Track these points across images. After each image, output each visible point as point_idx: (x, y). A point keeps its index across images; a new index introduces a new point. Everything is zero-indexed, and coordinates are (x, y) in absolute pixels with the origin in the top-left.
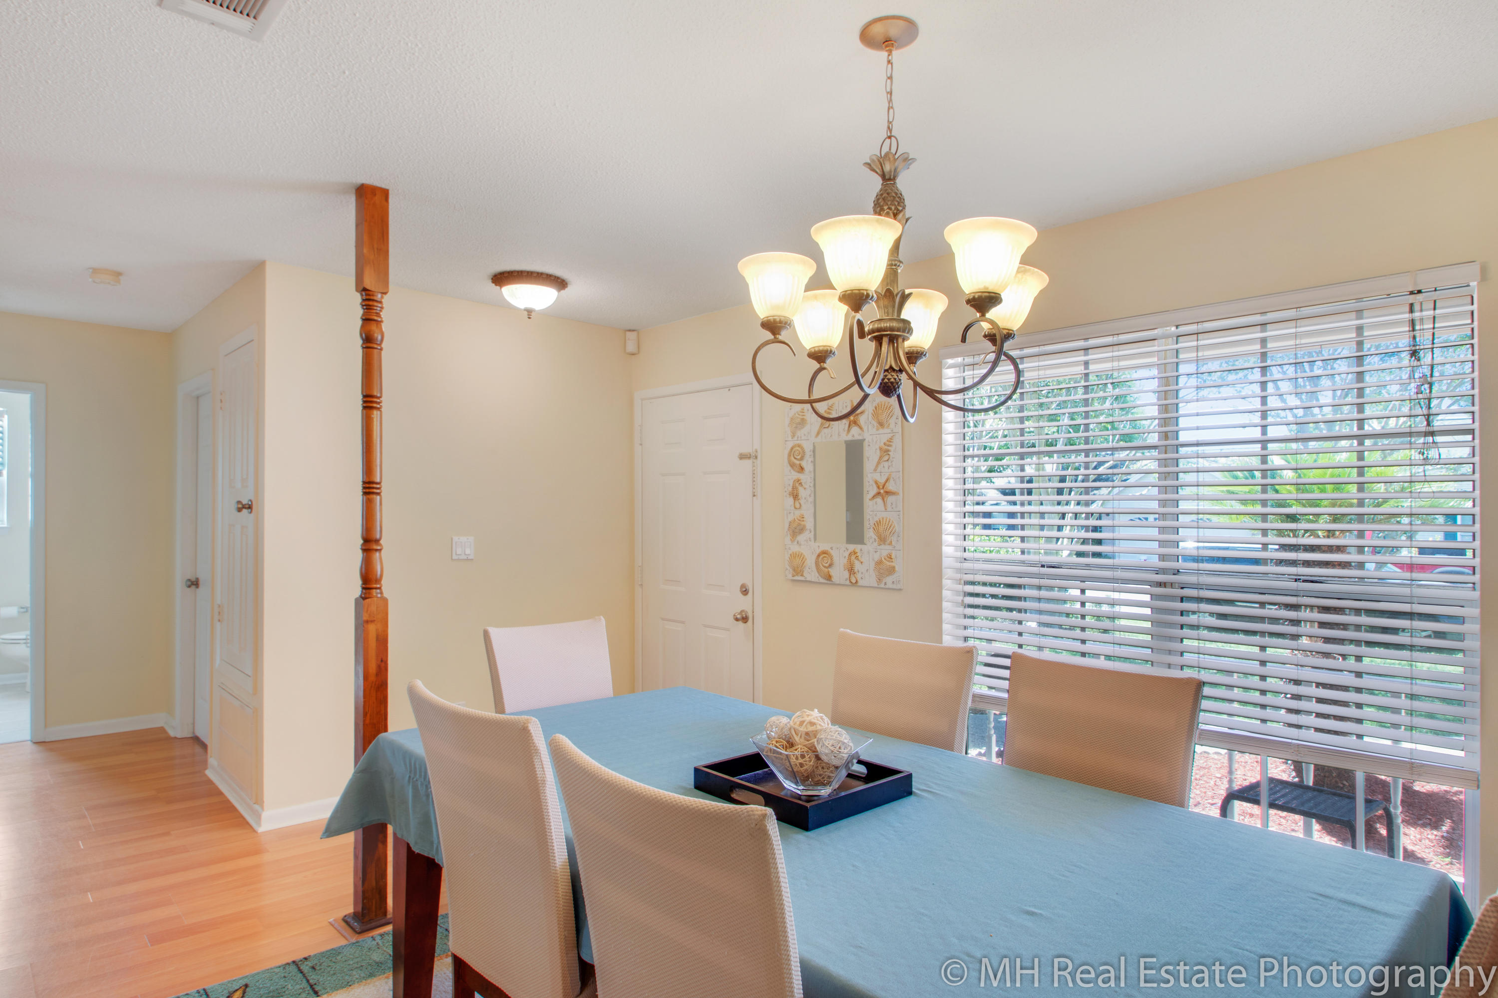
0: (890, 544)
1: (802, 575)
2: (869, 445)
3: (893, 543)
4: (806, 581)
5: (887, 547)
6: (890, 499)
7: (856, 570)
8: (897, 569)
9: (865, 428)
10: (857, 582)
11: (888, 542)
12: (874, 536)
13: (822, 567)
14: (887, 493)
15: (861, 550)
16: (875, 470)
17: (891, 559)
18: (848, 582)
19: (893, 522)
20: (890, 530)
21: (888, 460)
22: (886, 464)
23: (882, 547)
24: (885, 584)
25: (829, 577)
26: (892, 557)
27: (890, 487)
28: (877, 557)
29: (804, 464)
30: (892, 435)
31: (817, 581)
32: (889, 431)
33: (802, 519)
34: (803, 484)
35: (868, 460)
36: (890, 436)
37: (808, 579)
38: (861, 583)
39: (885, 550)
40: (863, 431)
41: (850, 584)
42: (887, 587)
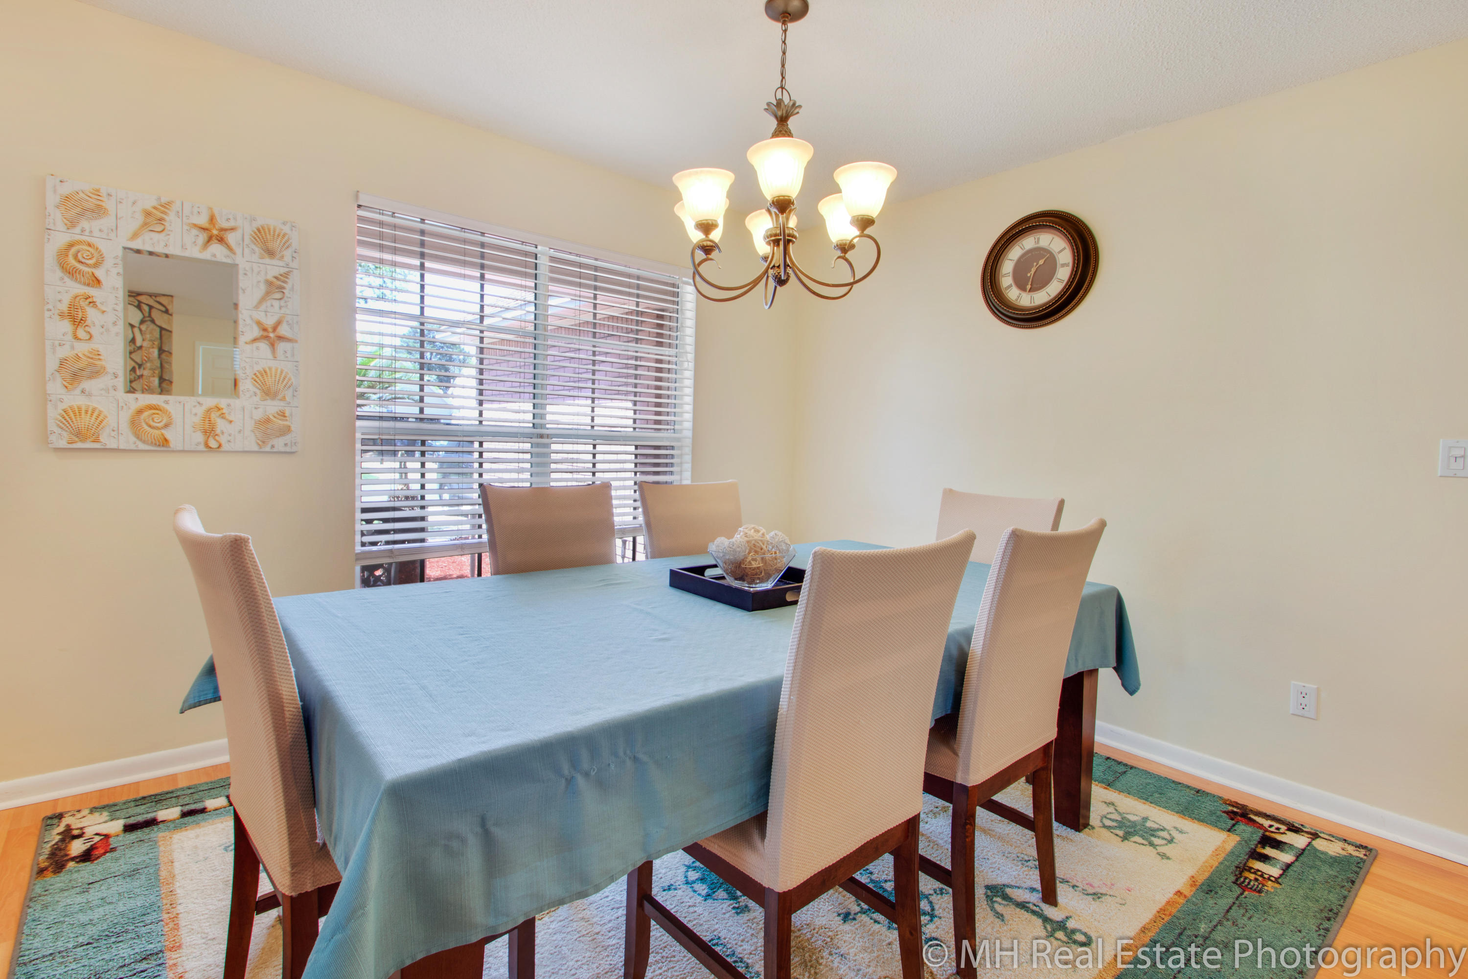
0: (283, 399)
1: (97, 441)
2: (245, 274)
3: (288, 399)
4: (105, 450)
5: (276, 403)
6: (282, 346)
7: (218, 431)
8: (293, 428)
9: (238, 251)
10: (220, 446)
11: (280, 397)
12: (253, 389)
13: (146, 427)
14: (280, 338)
15: (229, 405)
16: (257, 307)
17: (285, 417)
18: (202, 447)
19: (287, 373)
20: (285, 382)
21: (281, 299)
22: (276, 304)
23: (269, 402)
24: (273, 446)
25: (165, 442)
26: (286, 415)
27: (283, 330)
28: (258, 415)
29: (99, 273)
30: (287, 270)
31: (133, 447)
32: (281, 263)
33: (98, 357)
34: (98, 304)
35: (244, 292)
36: (283, 270)
37: (112, 444)
38: (226, 447)
39: (272, 407)
40: (234, 253)
41: (205, 449)
42: (275, 450)
